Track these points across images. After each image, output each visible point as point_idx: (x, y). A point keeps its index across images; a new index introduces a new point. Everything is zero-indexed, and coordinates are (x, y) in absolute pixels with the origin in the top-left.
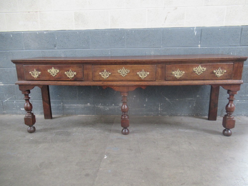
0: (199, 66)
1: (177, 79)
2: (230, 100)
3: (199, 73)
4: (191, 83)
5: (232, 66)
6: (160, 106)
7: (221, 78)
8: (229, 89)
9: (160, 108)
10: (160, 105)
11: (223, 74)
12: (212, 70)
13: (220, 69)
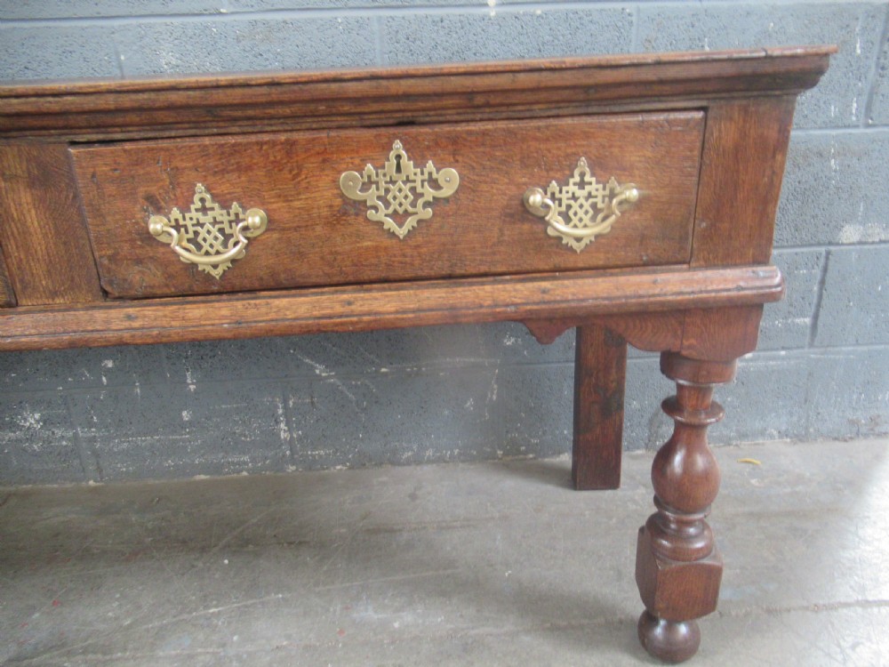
0: (392, 154)
1: (208, 277)
2: (679, 426)
3: (399, 218)
4: (339, 309)
5: (694, 137)
6: (285, 414)
7: (600, 259)
8: (671, 343)
9: (282, 426)
10: (280, 411)
11: (613, 218)
12: (513, 191)
13: (582, 175)
